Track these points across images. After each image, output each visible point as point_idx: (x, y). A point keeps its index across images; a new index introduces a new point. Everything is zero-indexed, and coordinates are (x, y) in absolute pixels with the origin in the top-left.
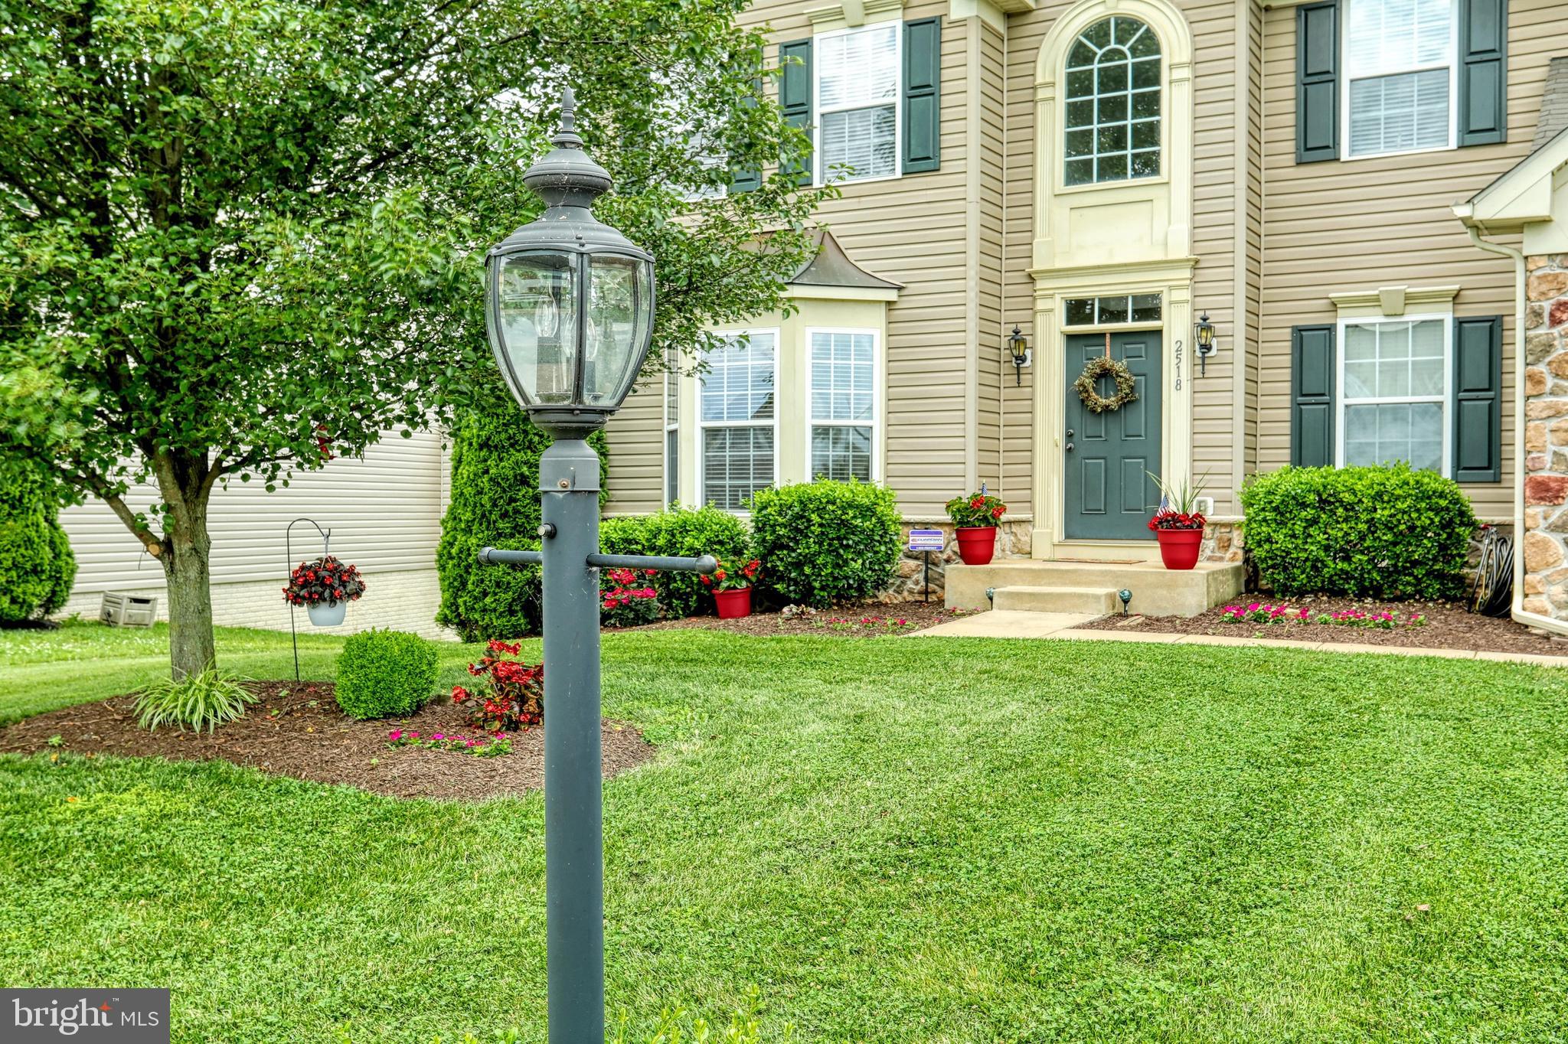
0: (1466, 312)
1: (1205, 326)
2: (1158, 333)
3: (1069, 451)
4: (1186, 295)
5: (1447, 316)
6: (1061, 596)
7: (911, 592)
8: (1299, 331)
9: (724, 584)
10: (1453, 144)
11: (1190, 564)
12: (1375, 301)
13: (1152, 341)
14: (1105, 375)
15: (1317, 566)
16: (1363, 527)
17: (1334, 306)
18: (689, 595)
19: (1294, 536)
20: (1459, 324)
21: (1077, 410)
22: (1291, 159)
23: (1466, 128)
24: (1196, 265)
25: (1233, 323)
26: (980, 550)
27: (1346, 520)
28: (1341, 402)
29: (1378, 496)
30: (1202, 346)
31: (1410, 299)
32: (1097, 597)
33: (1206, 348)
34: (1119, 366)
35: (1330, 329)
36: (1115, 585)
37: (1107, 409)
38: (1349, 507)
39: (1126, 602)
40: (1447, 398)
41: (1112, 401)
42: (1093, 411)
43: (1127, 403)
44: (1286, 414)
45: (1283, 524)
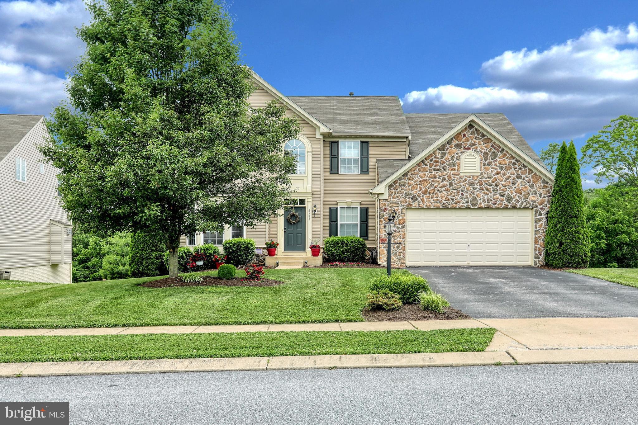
0: (362, 206)
1: (315, 206)
2: (305, 207)
3: (285, 232)
4: (311, 200)
5: (359, 207)
6: (294, 262)
7: (253, 263)
8: (331, 208)
9: (220, 261)
10: (360, 173)
11: (317, 255)
12: (345, 203)
13: (303, 209)
14: (293, 216)
15: (340, 255)
16: (349, 248)
17: (338, 203)
18: (208, 264)
19: (336, 250)
20: (361, 208)
21: (287, 223)
22: (329, 173)
23: (362, 170)
24: (313, 194)
25: (320, 206)
26: (273, 253)
27: (346, 246)
28: (339, 223)
29: (352, 242)
30: (314, 211)
31: (352, 203)
32: (302, 262)
33: (315, 211)
34: (297, 214)
35: (337, 208)
36: (303, 260)
37: (294, 223)
38: (346, 244)
39: (306, 263)
40: (359, 223)
41: (295, 221)
42: (291, 224)
43: (298, 222)
44: (328, 225)
45: (334, 247)
